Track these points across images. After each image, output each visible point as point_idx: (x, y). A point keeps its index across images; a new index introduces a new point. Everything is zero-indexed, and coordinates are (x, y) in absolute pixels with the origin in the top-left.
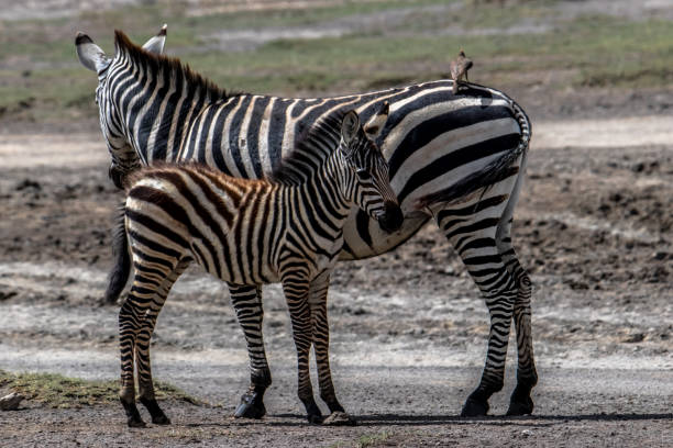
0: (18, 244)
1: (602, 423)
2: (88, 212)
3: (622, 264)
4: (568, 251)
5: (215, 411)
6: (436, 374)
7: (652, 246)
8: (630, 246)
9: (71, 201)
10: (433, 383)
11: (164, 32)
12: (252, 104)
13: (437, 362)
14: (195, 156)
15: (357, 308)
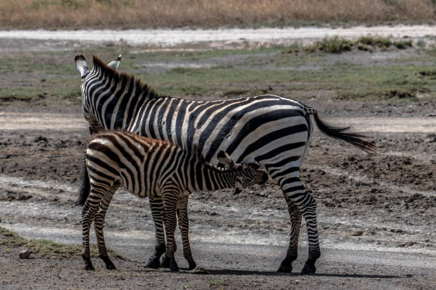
0: (34, 171)
1: (337, 278)
2: (72, 155)
3: (353, 195)
4: (325, 186)
5: (134, 264)
6: (252, 249)
7: (369, 185)
8: (358, 185)
9: (64, 149)
10: (250, 253)
11: (119, 59)
12: (171, 102)
13: (253, 242)
14: (139, 129)
15: (212, 212)
